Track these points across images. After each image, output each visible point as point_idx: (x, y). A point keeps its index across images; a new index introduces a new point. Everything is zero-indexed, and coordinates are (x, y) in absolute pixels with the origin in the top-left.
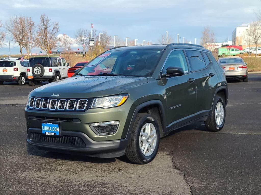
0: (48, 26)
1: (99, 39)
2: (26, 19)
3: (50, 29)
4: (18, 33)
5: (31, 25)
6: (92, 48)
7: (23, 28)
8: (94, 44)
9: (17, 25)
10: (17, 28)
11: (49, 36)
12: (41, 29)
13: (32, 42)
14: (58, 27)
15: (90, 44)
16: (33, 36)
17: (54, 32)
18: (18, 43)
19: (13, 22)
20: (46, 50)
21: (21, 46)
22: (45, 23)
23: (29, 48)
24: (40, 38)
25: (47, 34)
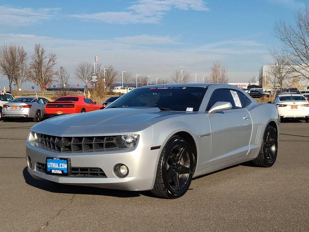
0: (43, 57)
1: (105, 74)
2: (17, 49)
3: (46, 61)
4: (7, 65)
5: (23, 56)
6: (94, 84)
7: (14, 59)
8: (97, 80)
9: (7, 55)
10: (7, 58)
11: (43, 69)
12: (36, 61)
13: (23, 75)
14: (55, 59)
15: (92, 80)
16: (25, 68)
17: (51, 64)
18: (7, 75)
19: (2, 52)
20: (39, 84)
21: (11, 80)
22: (40, 54)
23: (20, 81)
24: (34, 71)
25: (42, 67)
